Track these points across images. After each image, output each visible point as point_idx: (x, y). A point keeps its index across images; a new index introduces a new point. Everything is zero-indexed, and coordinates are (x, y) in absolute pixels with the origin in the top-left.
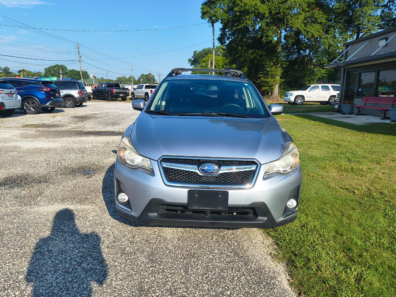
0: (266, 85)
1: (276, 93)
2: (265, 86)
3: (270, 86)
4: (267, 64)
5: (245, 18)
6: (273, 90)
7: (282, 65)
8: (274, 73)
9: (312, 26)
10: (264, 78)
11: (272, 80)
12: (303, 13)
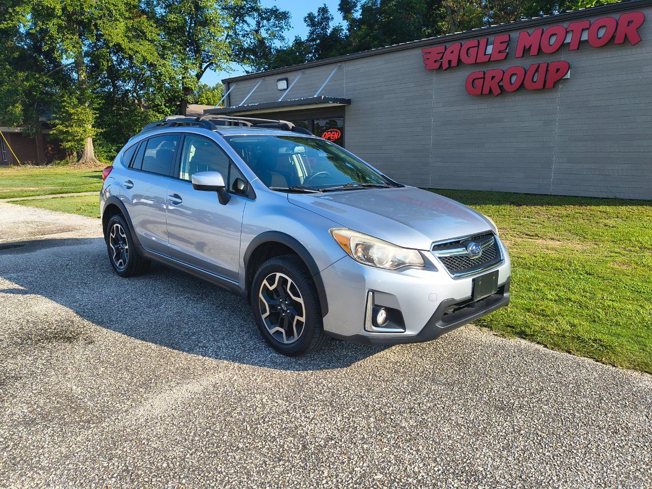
0: (70, 138)
1: (90, 153)
2: (69, 141)
3: (77, 140)
4: (64, 101)
5: (14, 10)
6: (83, 148)
7: (92, 103)
8: (82, 117)
9: (141, 44)
10: (64, 127)
11: (81, 130)
12: (121, 20)
